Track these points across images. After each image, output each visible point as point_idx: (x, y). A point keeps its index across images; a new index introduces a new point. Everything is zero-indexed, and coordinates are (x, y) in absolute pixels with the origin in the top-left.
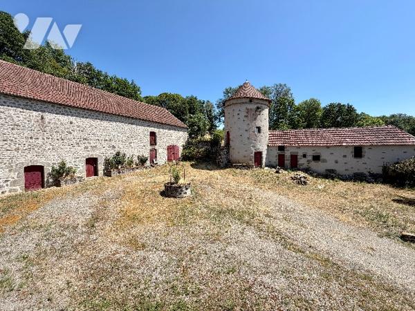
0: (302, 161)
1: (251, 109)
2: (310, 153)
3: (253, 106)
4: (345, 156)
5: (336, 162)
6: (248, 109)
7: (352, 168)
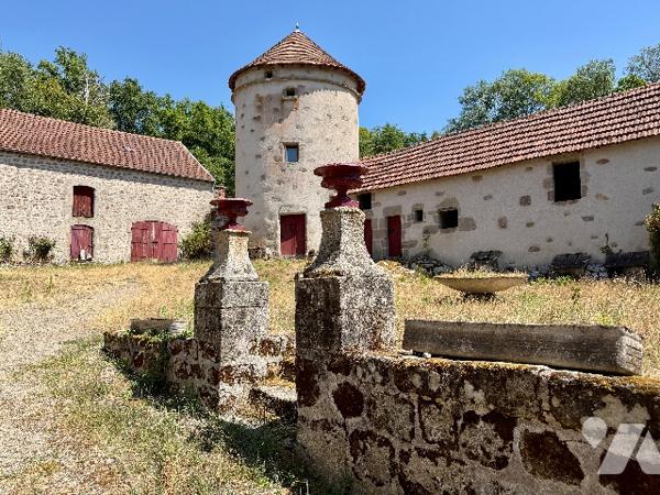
0: (411, 233)
1: (270, 98)
2: (431, 204)
3: (275, 89)
4: (525, 201)
5: (503, 224)
6: (260, 99)
7: (550, 240)
